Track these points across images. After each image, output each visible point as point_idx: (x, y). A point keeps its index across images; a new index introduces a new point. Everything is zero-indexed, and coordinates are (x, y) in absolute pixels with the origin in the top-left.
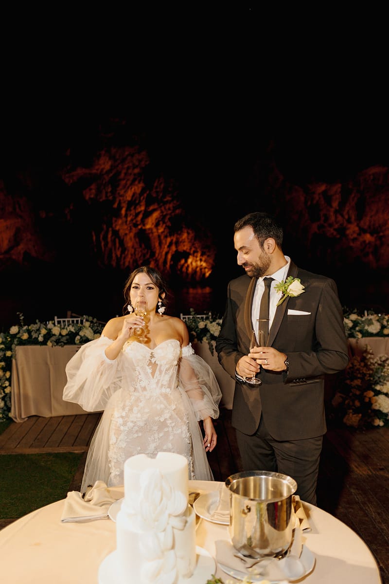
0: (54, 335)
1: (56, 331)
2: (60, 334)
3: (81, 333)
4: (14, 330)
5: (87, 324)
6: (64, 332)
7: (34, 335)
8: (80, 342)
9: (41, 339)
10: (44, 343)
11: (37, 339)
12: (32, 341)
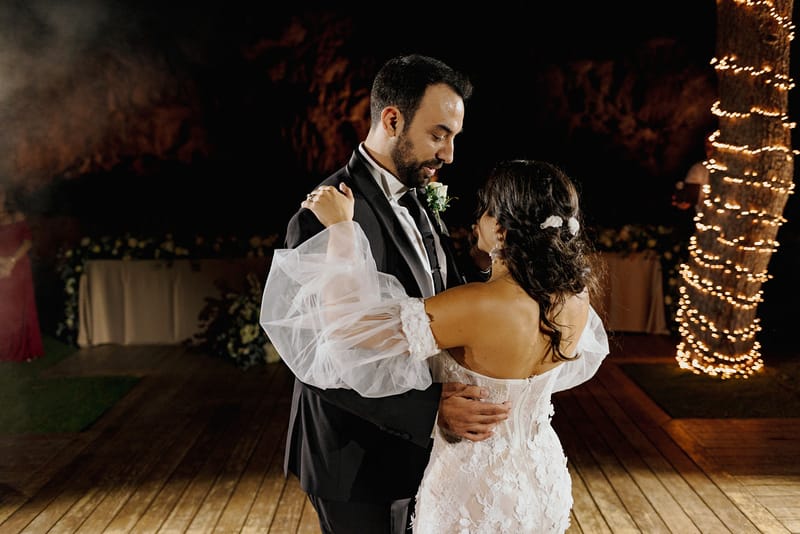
0: (130, 248)
1: (132, 242)
2: (137, 247)
3: (162, 246)
4: (86, 242)
5: (169, 236)
6: (142, 245)
7: (107, 248)
8: (161, 257)
9: (115, 252)
10: (119, 257)
11: (110, 252)
12: (105, 255)
